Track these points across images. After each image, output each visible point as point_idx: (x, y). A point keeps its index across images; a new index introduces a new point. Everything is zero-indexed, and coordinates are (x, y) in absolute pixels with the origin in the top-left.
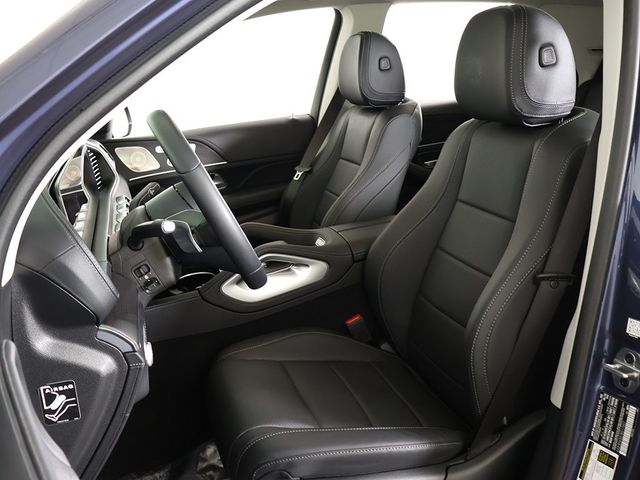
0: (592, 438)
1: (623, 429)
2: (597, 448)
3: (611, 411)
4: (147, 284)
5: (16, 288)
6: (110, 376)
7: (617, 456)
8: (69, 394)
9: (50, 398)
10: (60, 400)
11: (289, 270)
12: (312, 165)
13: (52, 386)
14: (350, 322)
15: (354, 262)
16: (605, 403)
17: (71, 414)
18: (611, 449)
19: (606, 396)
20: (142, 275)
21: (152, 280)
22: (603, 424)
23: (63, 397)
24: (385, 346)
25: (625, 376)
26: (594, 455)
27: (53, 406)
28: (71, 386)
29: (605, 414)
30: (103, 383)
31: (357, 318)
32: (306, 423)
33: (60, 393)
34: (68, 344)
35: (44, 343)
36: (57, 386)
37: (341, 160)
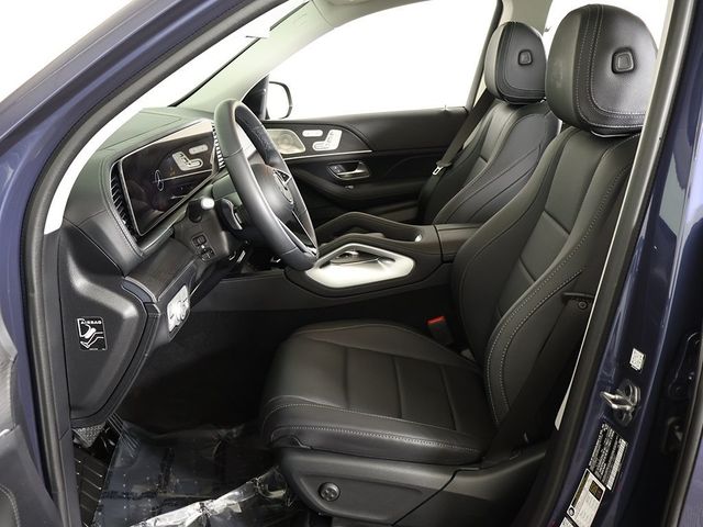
0: (589, 467)
1: (613, 462)
2: (591, 477)
3: (608, 443)
4: (203, 252)
5: (62, 237)
6: (132, 319)
7: (604, 489)
8: (98, 328)
9: (85, 329)
10: (91, 332)
11: (376, 262)
12: (453, 161)
13: (86, 320)
14: (431, 322)
15: (443, 262)
16: (605, 433)
17: (99, 344)
18: (600, 481)
19: (605, 427)
20: (199, 245)
21: (208, 250)
22: (600, 454)
23: (94, 330)
24: (467, 353)
25: (615, 406)
26: (588, 485)
27: (87, 336)
28: (100, 322)
29: (602, 446)
30: (125, 323)
31: (440, 319)
32: (333, 402)
33: (92, 326)
34: (100, 288)
35: (80, 282)
36: (91, 320)
37: (480, 159)
